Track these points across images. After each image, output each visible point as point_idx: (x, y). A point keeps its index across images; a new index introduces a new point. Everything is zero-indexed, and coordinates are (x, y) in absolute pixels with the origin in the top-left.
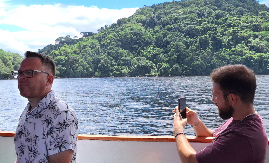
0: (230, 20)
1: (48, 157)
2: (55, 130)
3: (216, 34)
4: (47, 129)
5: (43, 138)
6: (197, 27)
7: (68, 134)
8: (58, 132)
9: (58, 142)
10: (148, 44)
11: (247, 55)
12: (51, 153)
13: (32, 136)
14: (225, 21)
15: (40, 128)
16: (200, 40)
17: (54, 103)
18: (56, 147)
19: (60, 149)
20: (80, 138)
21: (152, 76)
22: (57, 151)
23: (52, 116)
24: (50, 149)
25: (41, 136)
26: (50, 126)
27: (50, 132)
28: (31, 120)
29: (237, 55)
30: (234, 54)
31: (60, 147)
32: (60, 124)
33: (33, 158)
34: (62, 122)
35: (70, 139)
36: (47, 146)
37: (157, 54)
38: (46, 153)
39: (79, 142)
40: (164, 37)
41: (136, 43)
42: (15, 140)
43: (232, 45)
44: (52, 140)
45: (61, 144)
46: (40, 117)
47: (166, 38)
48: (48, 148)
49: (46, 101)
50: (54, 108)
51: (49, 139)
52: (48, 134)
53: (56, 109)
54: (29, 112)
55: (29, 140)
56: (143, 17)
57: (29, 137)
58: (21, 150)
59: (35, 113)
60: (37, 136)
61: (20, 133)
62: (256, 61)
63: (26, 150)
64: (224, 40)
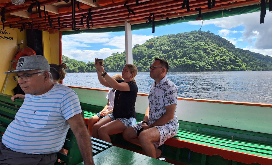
0: (187, 45)
1: (165, 106)
2: (168, 94)
3: (176, 52)
4: (164, 94)
5: (162, 98)
6: (168, 49)
7: (174, 97)
8: (169, 95)
9: (170, 100)
10: (145, 56)
11: (186, 62)
12: (166, 105)
13: (157, 96)
14: (184, 45)
15: (160, 93)
16: (168, 55)
17: (167, 82)
18: (169, 102)
19: (170, 103)
20: (179, 99)
21: (142, 72)
22: (169, 104)
23: (166, 88)
24: (166, 103)
25: (161, 97)
26: (165, 92)
27: (166, 95)
28: (157, 89)
29: (182, 62)
30: (180, 62)
31: (171, 102)
32: (170, 92)
33: (158, 106)
34: (171, 91)
35: (175, 99)
36: (164, 102)
37: (146, 62)
38: (164, 105)
39: (178, 101)
40: (152, 53)
41: (140, 56)
42: (149, 98)
43: (182, 57)
44: (167, 99)
45: (171, 101)
46: (161, 88)
47: (152, 54)
48: (165, 102)
49: (163, 81)
50: (167, 84)
51: (165, 98)
52: (165, 96)
53: (168, 85)
54: (155, 86)
55: (156, 98)
56: (148, 44)
57: (156, 97)
58: (151, 102)
59: (158, 86)
60: (159, 97)
61: (151, 95)
62: (191, 65)
63: (154, 103)
64: (179, 55)
